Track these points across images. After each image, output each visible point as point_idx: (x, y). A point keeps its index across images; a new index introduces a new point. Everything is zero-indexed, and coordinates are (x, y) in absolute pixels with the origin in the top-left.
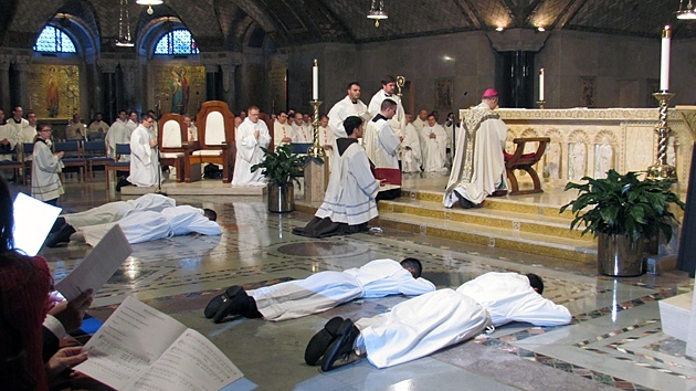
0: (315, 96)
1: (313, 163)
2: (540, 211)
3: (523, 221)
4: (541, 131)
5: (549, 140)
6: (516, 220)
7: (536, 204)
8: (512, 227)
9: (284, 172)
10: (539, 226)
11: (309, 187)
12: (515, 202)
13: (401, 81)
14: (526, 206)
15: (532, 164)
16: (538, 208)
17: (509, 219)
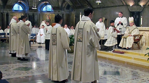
2: (140, 55)
3: (135, 57)
4: (141, 33)
5: (143, 35)
6: (133, 57)
7: (139, 53)
8: (132, 59)
9: (71, 42)
10: (139, 59)
12: (133, 52)
13: (104, 19)
14: (136, 53)
15: (138, 42)
16: (139, 54)
17: (131, 57)
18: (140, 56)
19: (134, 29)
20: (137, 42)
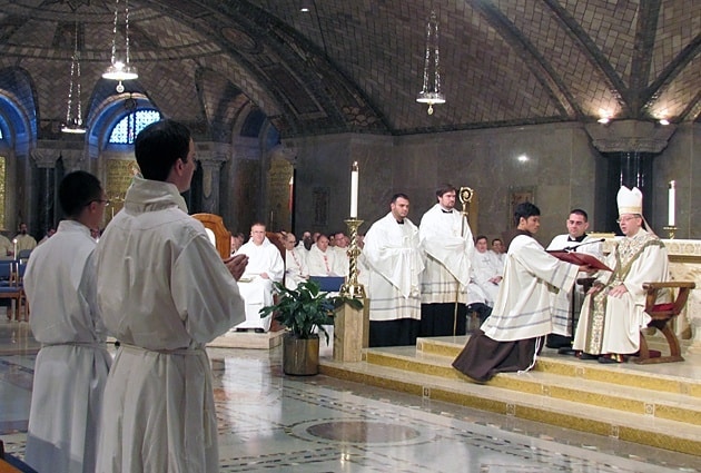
0: (354, 213)
1: (347, 307)
2: (683, 388)
3: (659, 403)
4: (683, 273)
5: (693, 286)
6: (650, 401)
7: (678, 380)
8: (644, 412)
9: (307, 319)
10: (683, 411)
11: (341, 341)
12: (646, 374)
13: (466, 194)
14: (662, 382)
15: (667, 320)
16: (681, 384)
17: (639, 400)
18: (684, 396)
20: (661, 318)
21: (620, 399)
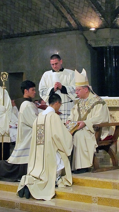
3: (100, 196)
7: (112, 181)
8: (92, 202)
10: (113, 200)
12: (95, 179)
13: (5, 76)
14: (105, 183)
15: (110, 145)
16: (114, 183)
17: (89, 195)
18: (116, 191)
19: (93, 107)
20: (106, 144)
21: (78, 195)
